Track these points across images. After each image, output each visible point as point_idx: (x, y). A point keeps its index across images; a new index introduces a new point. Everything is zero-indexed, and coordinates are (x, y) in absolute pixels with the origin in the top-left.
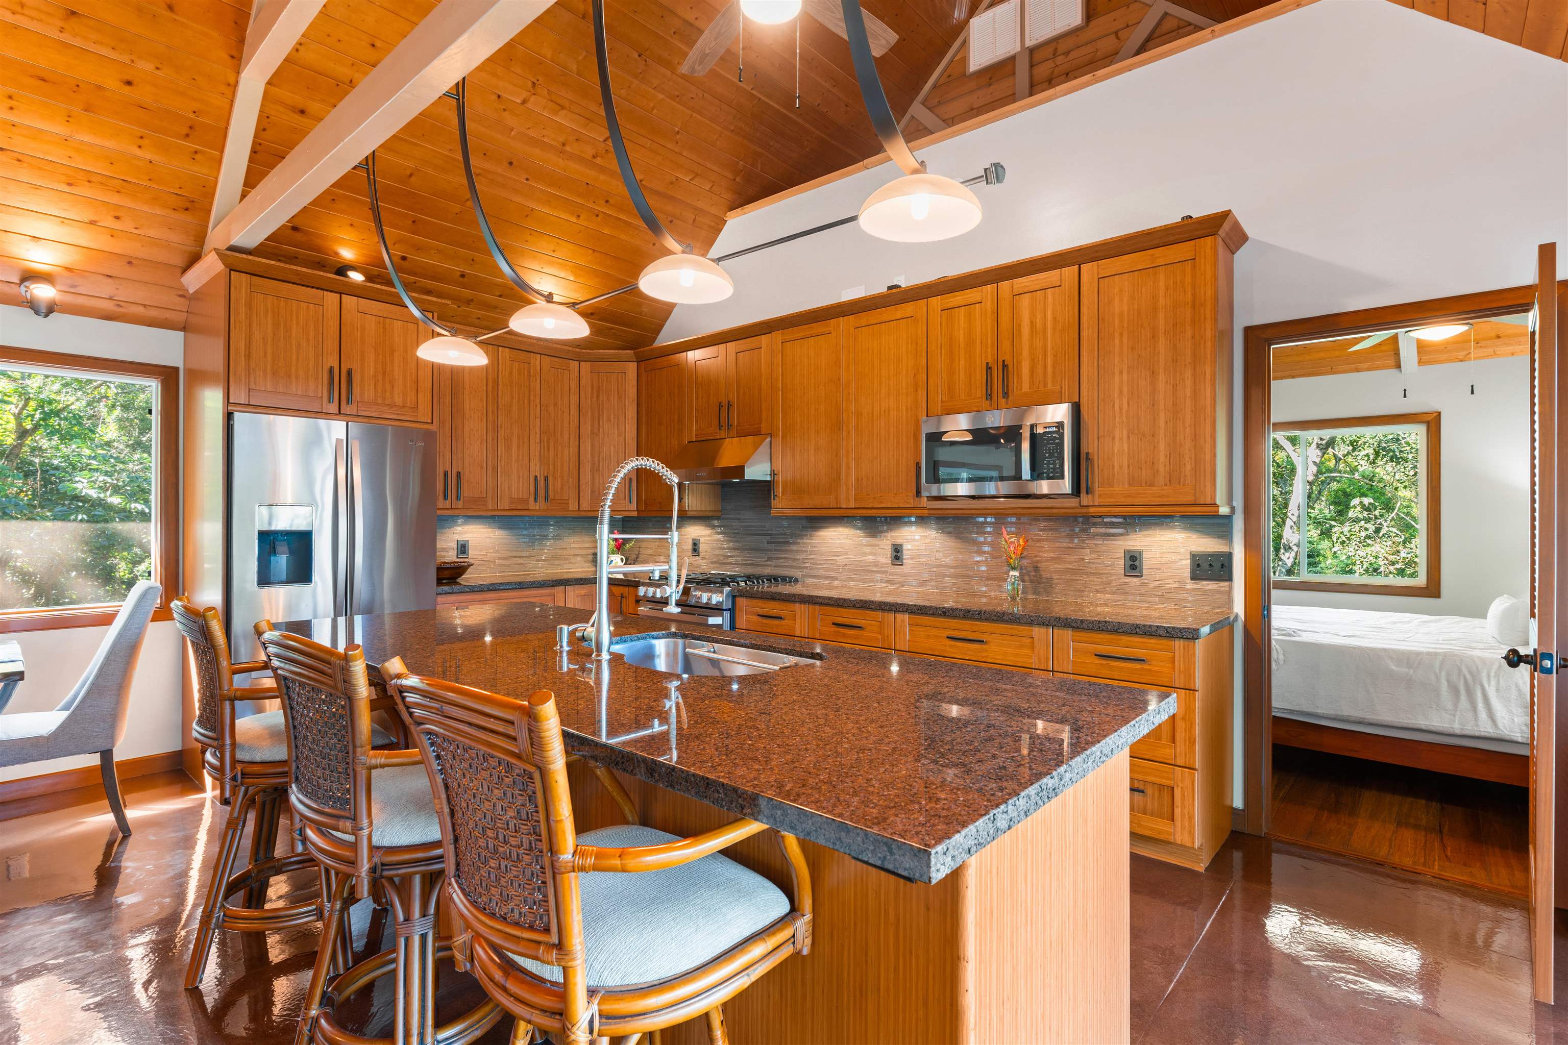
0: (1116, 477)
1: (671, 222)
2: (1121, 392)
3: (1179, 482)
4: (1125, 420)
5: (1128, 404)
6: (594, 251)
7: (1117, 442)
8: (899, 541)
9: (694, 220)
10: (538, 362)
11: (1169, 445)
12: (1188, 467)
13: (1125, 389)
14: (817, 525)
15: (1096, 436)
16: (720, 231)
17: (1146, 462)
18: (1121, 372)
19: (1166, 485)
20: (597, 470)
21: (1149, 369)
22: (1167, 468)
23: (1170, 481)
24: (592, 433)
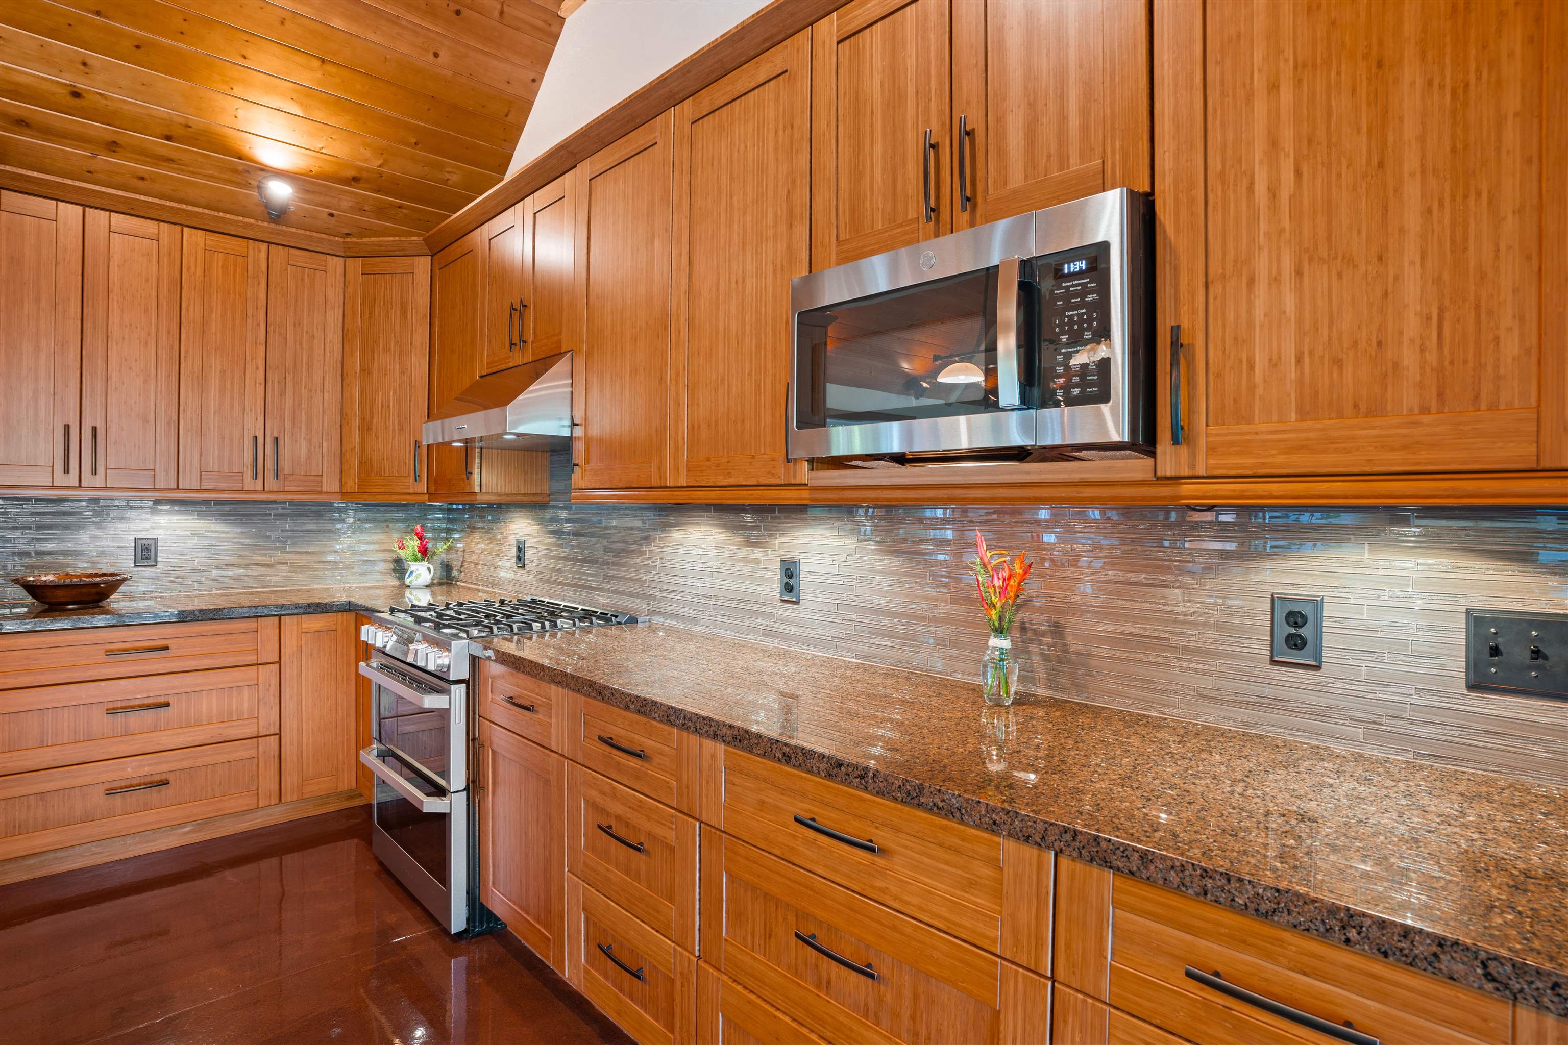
0: (1259, 391)
1: (458, 13)
2: (1274, 144)
3: (1477, 398)
4: (1286, 224)
5: (1298, 173)
6: (323, 61)
7: (1261, 288)
8: (792, 555)
9: (502, 13)
10: (263, 256)
11: (1438, 281)
12: (1511, 347)
13: (1287, 135)
14: (672, 520)
15: (1201, 279)
16: (556, 37)
17: (1355, 344)
18: (1274, 87)
19: (1425, 410)
20: (369, 429)
21: (1366, 57)
22: (1432, 357)
23: (1440, 395)
24: (363, 370)
